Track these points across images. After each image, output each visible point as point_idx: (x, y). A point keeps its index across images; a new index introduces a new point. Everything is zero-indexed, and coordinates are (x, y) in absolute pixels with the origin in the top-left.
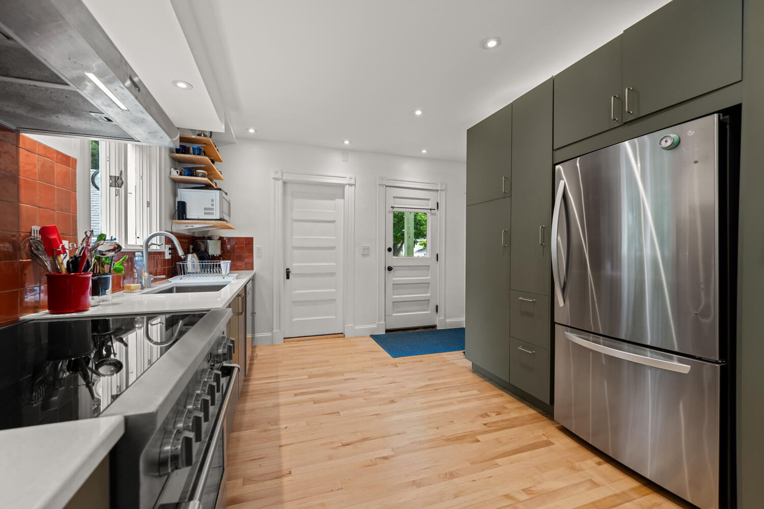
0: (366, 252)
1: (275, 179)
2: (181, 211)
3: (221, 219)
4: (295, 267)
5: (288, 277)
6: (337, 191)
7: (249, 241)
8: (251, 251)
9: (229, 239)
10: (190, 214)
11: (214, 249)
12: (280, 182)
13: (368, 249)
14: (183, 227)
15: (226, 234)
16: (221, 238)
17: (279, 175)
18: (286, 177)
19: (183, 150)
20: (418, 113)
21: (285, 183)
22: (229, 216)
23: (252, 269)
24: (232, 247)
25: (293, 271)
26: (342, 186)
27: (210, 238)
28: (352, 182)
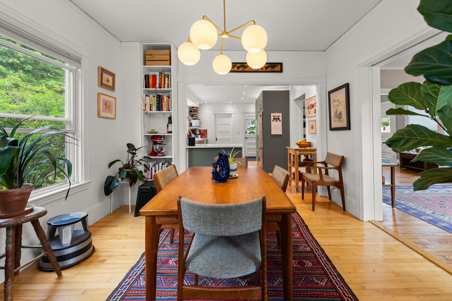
0: (238, 133)
1: (212, 113)
2: (191, 125)
3: (199, 126)
4: (218, 138)
5: (217, 140)
6: (229, 115)
7: (206, 130)
8: (207, 133)
9: (201, 130)
10: (193, 125)
11: (198, 132)
12: (214, 114)
13: (239, 132)
14: (191, 128)
15: (201, 129)
16: (200, 130)
17: (213, 113)
18: (215, 113)
19: (191, 111)
20: (242, 98)
21: (215, 114)
22: (201, 124)
23: (207, 138)
24: (202, 132)
25: (218, 139)
26: (232, 114)
27: (197, 130)
28: (234, 113)
